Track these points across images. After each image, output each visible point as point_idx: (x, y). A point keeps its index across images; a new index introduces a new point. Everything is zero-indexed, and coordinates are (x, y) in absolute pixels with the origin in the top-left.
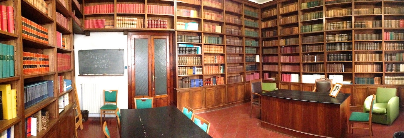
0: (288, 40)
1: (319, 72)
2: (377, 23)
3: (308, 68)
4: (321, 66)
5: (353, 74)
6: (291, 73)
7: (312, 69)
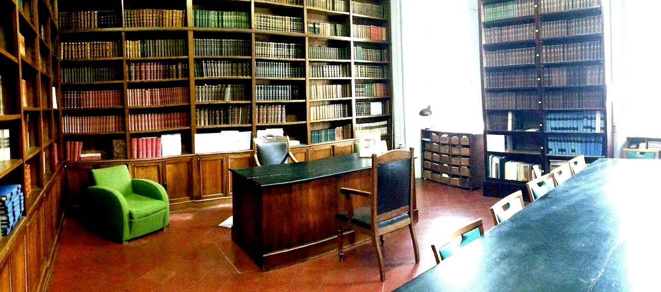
0: (149, 43)
1: (236, 125)
2: (337, 27)
3: (207, 119)
4: (239, 112)
5: (308, 125)
6: (159, 135)
7: (218, 118)
